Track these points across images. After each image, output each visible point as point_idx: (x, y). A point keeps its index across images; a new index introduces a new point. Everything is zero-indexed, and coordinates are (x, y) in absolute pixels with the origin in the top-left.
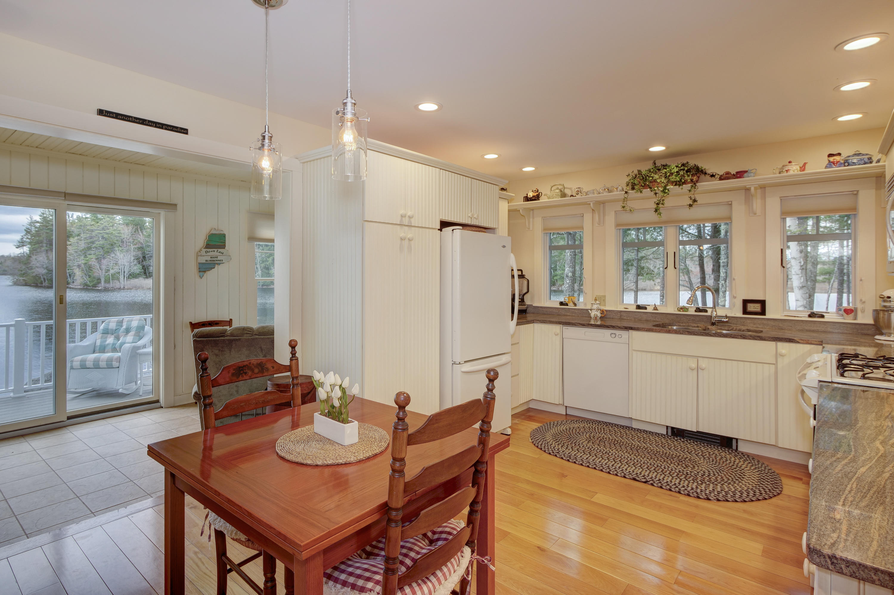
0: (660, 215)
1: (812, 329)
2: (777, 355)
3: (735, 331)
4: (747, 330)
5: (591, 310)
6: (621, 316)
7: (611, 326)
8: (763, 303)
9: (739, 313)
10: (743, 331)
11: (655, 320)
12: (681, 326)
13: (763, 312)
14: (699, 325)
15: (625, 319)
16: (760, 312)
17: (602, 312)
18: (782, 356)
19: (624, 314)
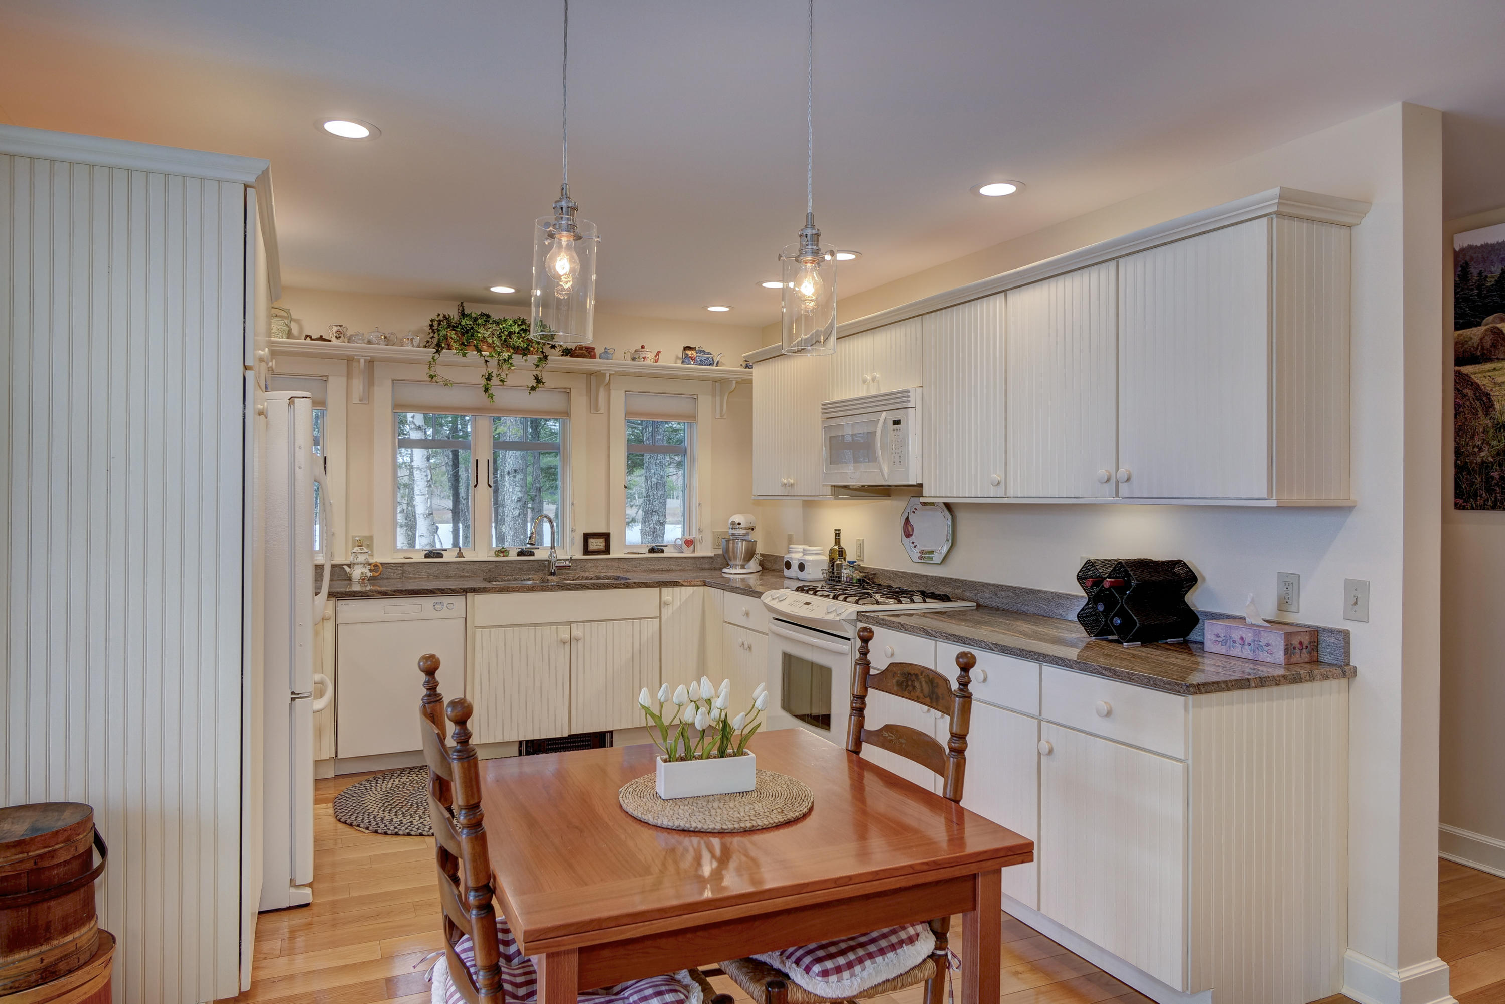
0: (492, 397)
1: (656, 568)
2: (662, 604)
3: (581, 579)
4: (596, 576)
5: (349, 566)
6: (403, 572)
7: (439, 589)
8: (606, 537)
9: (579, 555)
10: (591, 579)
11: (462, 574)
12: (505, 581)
13: (607, 551)
14: (531, 576)
15: (411, 578)
16: (604, 550)
17: (375, 567)
18: (667, 604)
19: (410, 569)
